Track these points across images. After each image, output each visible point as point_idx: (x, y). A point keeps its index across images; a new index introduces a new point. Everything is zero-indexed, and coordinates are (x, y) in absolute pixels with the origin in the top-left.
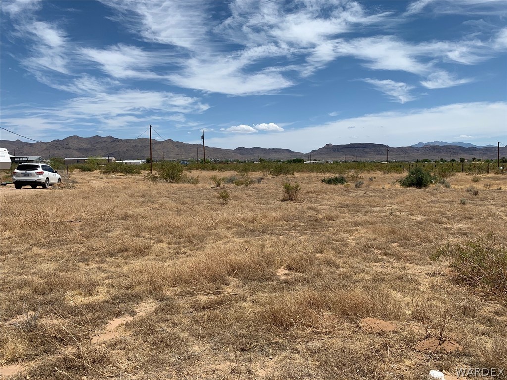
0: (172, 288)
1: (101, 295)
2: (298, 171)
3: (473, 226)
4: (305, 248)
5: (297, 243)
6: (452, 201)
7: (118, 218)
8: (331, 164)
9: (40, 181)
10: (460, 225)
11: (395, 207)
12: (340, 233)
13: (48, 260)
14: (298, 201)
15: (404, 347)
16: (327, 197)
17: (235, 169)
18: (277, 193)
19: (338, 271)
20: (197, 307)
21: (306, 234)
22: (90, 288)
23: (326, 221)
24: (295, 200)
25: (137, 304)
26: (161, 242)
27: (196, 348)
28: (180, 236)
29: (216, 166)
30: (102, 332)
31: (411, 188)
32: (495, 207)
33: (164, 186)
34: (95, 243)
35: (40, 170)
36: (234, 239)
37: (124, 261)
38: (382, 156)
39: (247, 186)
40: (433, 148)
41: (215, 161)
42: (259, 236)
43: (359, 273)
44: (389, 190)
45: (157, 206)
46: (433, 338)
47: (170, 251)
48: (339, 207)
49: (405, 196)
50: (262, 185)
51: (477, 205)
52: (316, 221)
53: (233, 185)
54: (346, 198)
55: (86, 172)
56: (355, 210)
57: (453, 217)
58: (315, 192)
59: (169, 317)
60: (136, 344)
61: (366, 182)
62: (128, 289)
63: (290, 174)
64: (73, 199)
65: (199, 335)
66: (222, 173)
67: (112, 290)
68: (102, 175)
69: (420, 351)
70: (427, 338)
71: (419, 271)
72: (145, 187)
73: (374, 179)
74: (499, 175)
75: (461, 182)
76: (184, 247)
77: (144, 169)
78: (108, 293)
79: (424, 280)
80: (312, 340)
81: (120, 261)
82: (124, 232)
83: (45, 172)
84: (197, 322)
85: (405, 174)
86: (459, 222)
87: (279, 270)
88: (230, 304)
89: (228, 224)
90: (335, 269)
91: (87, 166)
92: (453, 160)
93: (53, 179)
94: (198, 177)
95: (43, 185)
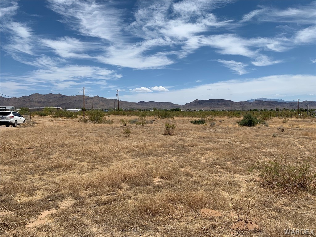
0: (85, 191)
1: (39, 196)
2: (177, 116)
3: (278, 150)
4: (173, 164)
5: (169, 162)
6: (268, 135)
7: (58, 146)
8: (197, 112)
9: (11, 122)
10: (271, 150)
11: (233, 139)
12: (197, 155)
13: (8, 173)
14: (174, 135)
15: (224, 227)
16: (192, 132)
17: (138, 115)
18: (162, 130)
19: (191, 179)
20: (99, 203)
21: (176, 155)
22: (31, 192)
23: (190, 148)
24: (172, 134)
25: (61, 201)
26: (83, 161)
27: (94, 229)
28: (96, 158)
29: (126, 113)
30: (35, 220)
31: (245, 127)
32: (293, 139)
33: (90, 125)
34: (41, 162)
35: (11, 115)
36: (130, 159)
37: (57, 174)
38: (228, 107)
39: (143, 125)
40: (260, 102)
41: (125, 109)
42: (146, 157)
43: (205, 180)
44: (231, 128)
45: (84, 138)
46: (243, 221)
47: (88, 167)
48: (198, 139)
49: (240, 132)
50: (153, 124)
51: (282, 137)
52: (183, 147)
53: (135, 125)
54: (204, 133)
55: (43, 117)
56: (208, 141)
57: (268, 144)
58: (185, 130)
59: (80, 209)
60: (56, 228)
61: (217, 124)
62: (56, 191)
63: (172, 118)
64: (31, 134)
65: (97, 221)
66: (129, 117)
67: (46, 193)
68: (52, 119)
69: (233, 230)
70: (239, 221)
71: (242, 179)
72: (78, 126)
73: (223, 121)
74: (299, 119)
75: (275, 123)
76: (97, 164)
77: (80, 115)
78: (43, 194)
79: (244, 184)
80: (168, 223)
81: (54, 173)
82: (61, 155)
83: (15, 117)
84: (97, 213)
85: (242, 118)
86: (271, 148)
87: (155, 179)
88: (120, 201)
89: (127, 150)
90: (190, 178)
91: (43, 112)
92: (272, 110)
93: (20, 121)
94: (113, 120)
95: (14, 125)
